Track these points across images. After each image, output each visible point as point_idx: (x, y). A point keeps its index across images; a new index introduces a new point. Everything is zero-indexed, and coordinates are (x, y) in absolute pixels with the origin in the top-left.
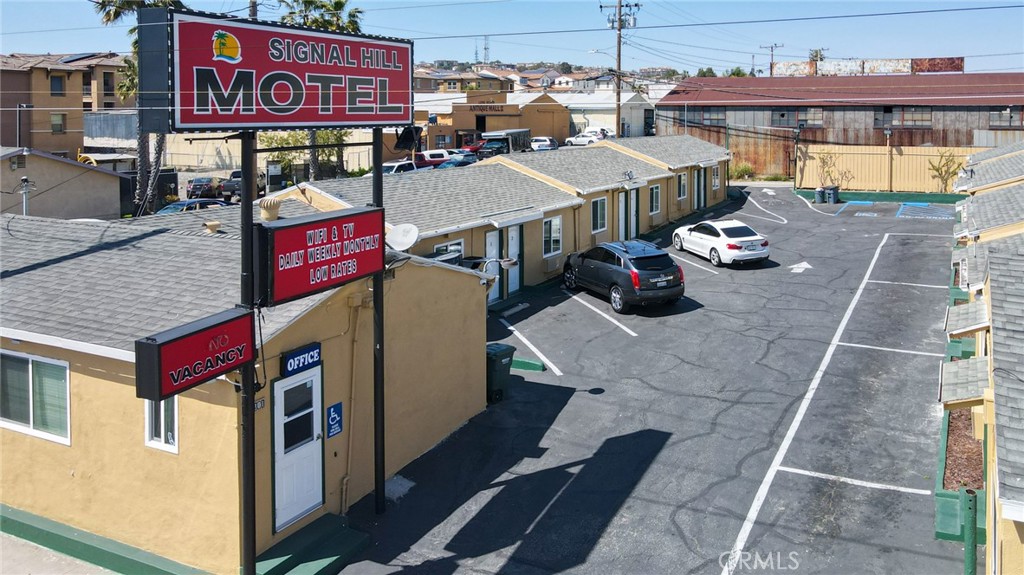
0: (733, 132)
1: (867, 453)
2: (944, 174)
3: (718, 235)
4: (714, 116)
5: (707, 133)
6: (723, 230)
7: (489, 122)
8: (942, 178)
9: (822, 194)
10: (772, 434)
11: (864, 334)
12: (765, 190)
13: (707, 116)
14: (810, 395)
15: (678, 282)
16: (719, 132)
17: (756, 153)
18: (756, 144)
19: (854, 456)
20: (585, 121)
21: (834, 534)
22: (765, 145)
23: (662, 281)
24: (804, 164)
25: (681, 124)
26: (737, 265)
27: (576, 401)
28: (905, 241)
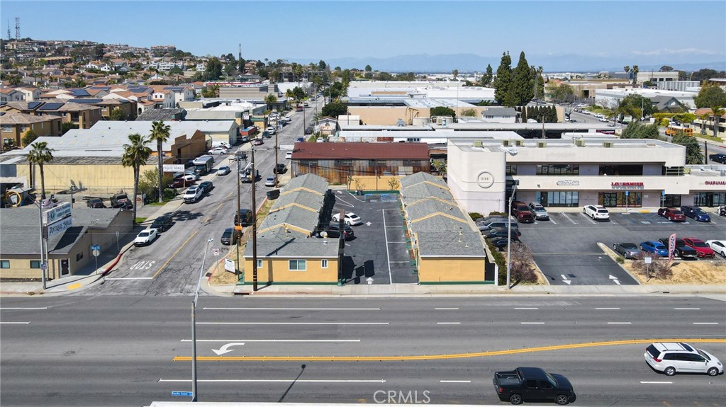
0: (321, 168)
1: (400, 258)
2: (392, 184)
3: (350, 218)
4: (314, 162)
5: (311, 168)
6: (351, 216)
9: (358, 193)
10: (386, 258)
11: (391, 240)
12: (337, 191)
13: (311, 162)
14: (388, 252)
15: (353, 234)
16: (315, 168)
17: (329, 175)
18: (329, 172)
19: (398, 259)
21: (400, 267)
22: (332, 172)
23: (350, 233)
24: (350, 182)
25: (301, 165)
26: (355, 225)
27: (353, 258)
28: (388, 213)
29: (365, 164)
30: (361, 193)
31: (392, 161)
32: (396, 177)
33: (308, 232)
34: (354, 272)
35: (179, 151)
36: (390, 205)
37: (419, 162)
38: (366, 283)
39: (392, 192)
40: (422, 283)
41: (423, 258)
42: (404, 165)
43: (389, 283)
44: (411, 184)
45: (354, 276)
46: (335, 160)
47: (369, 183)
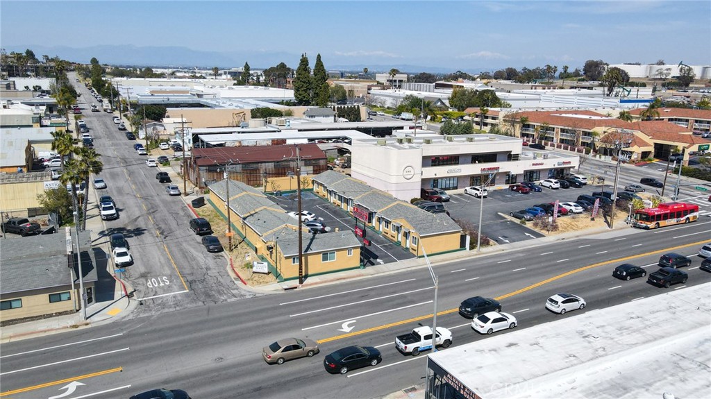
9: (276, 193)
18: (237, 176)
19: (382, 243)
21: (390, 248)
22: (240, 176)
24: (266, 184)
28: (326, 208)
29: (271, 166)
30: (279, 193)
31: (295, 162)
33: (306, 229)
36: (318, 202)
37: (318, 161)
38: (380, 263)
39: (305, 190)
40: (420, 257)
42: (306, 165)
43: (397, 261)
46: (242, 164)
47: (283, 184)
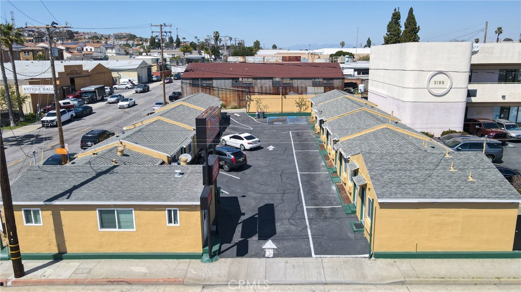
0: (216, 89)
1: (323, 200)
2: (300, 105)
3: (243, 139)
4: (208, 82)
5: (205, 89)
6: (245, 137)
7: (77, 81)
8: (299, 106)
9: (259, 115)
10: (299, 200)
11: (305, 169)
12: (235, 114)
13: (204, 82)
14: (301, 189)
15: (245, 160)
16: (210, 89)
17: (226, 97)
18: (226, 94)
19: (321, 201)
20: (118, 75)
21: (326, 218)
22: (230, 94)
23: (241, 159)
24: (250, 103)
25: (193, 85)
26: (251, 150)
27: (240, 200)
28: (298, 135)
29: (268, 83)
30: (263, 115)
31: (300, 81)
32: (304, 96)
33: (164, 156)
34: (239, 228)
35: (72, 81)
36: (299, 128)
37: (331, 81)
38: (261, 254)
39: (300, 114)
40: (379, 256)
41: (383, 205)
42: (314, 85)
43: (310, 255)
44: (326, 100)
45: (237, 237)
46: (233, 79)
47: (272, 104)
